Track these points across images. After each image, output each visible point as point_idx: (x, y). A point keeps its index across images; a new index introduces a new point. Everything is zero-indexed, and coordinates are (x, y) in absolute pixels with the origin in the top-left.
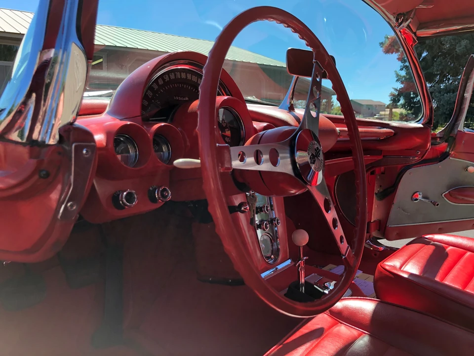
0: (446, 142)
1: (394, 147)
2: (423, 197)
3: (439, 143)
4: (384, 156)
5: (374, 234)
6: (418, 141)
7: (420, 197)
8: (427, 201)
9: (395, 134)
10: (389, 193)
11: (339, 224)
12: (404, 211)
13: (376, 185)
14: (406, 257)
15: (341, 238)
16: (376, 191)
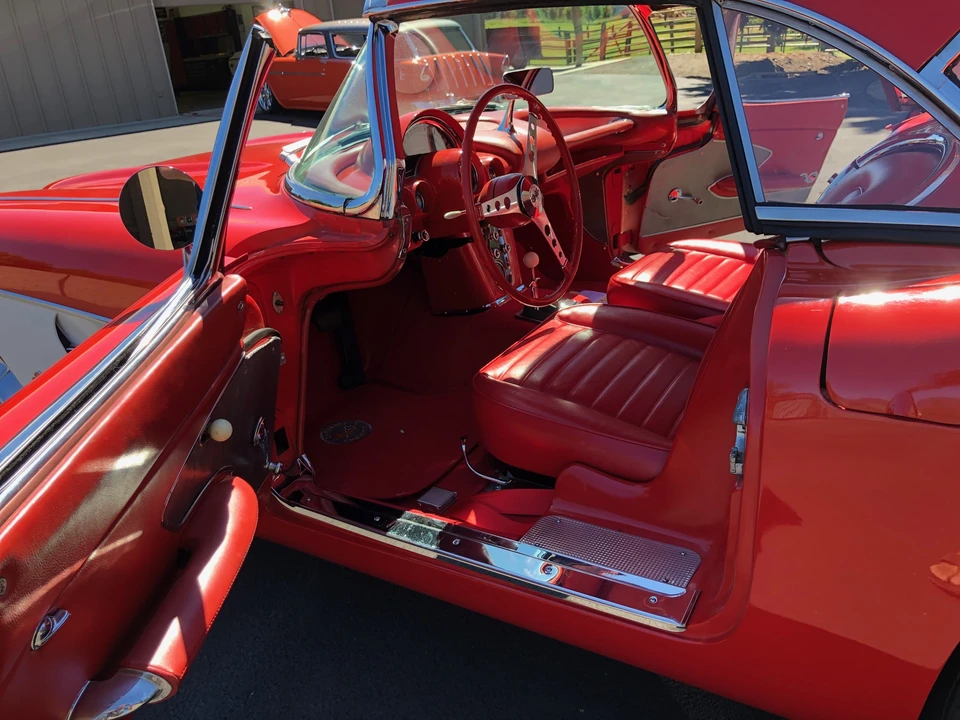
0: (709, 119)
1: (636, 140)
2: (683, 195)
3: (701, 122)
4: (625, 152)
5: (626, 248)
6: (663, 131)
7: (679, 195)
8: (688, 198)
9: (635, 126)
10: (640, 195)
11: (557, 242)
12: (660, 214)
13: (624, 185)
14: (639, 268)
15: (560, 253)
16: (624, 193)
